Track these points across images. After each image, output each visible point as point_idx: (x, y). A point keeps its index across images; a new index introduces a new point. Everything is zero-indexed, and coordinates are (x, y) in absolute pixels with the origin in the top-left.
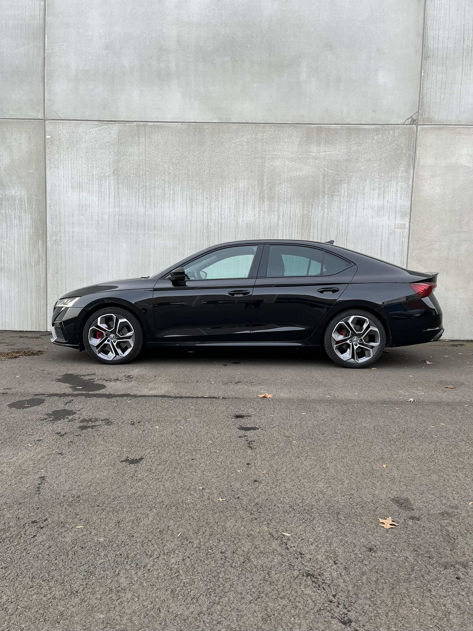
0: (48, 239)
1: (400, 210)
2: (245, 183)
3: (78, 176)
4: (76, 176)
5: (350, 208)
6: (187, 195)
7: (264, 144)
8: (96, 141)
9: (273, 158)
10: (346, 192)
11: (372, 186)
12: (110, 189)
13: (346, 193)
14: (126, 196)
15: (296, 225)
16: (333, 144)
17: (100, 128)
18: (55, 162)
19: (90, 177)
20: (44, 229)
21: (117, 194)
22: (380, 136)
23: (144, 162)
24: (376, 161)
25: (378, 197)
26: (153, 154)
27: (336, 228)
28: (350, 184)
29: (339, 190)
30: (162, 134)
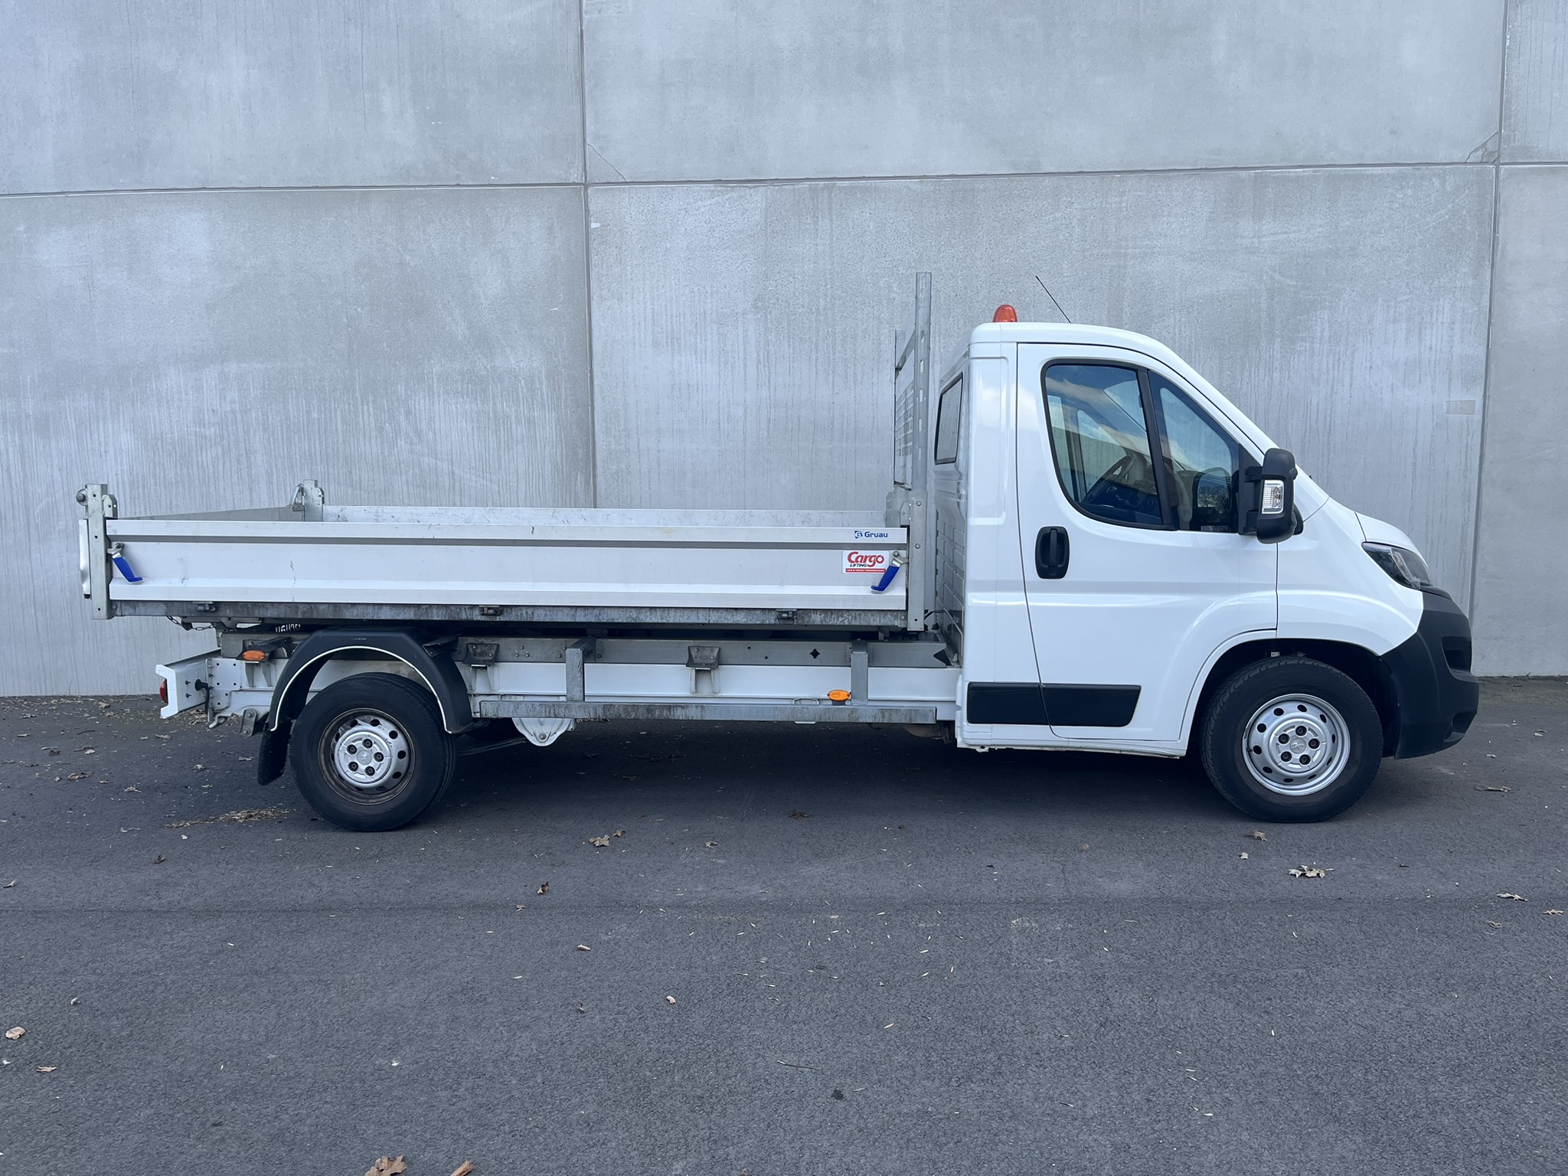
0: (599, 470)
1: (1460, 368)
3: (669, 316)
4: (664, 317)
5: (1336, 367)
7: (1124, 222)
8: (712, 230)
9: (1146, 254)
10: (1327, 329)
11: (1392, 311)
12: (747, 345)
13: (1326, 333)
14: (785, 361)
16: (1294, 215)
17: (720, 200)
18: (613, 286)
19: (698, 317)
20: (588, 446)
21: (764, 355)
22: (1410, 192)
23: (829, 277)
24: (1400, 251)
25: (1406, 339)
26: (850, 257)
27: (1301, 417)
28: (1336, 310)
29: (1309, 326)
30: (873, 208)
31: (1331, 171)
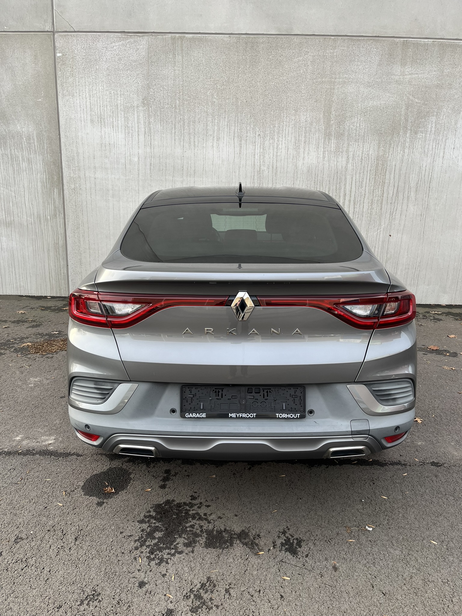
0: (65, 187)
2: (308, 116)
3: (99, 106)
4: (96, 107)
5: (437, 147)
6: (235, 131)
7: (334, 64)
8: (120, 59)
9: (345, 82)
10: (434, 127)
12: (139, 124)
13: (433, 129)
14: (159, 133)
15: (369, 169)
16: (422, 64)
17: (124, 43)
18: (69, 88)
19: (114, 107)
20: (59, 174)
21: (148, 130)
23: (181, 89)
26: (192, 78)
27: (417, 173)
28: (439, 117)
29: (425, 125)
30: (204, 51)
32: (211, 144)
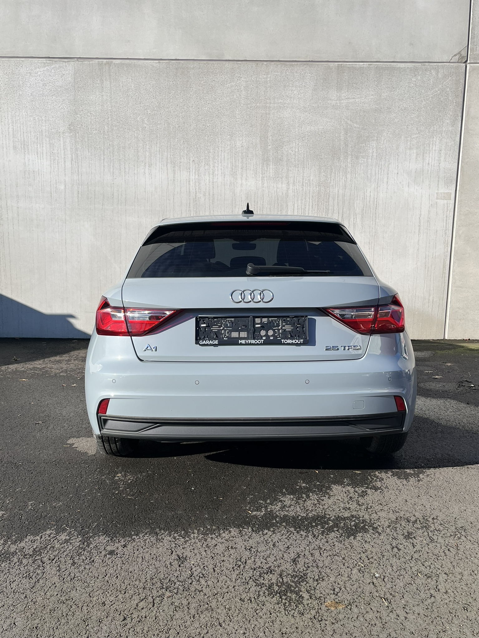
1: (444, 175)
2: (244, 141)
3: (22, 133)
4: (19, 133)
5: (380, 172)
6: (167, 157)
7: (269, 89)
8: (44, 85)
9: (280, 107)
10: (375, 151)
11: (409, 143)
12: (66, 150)
13: (375, 154)
14: (87, 160)
15: (311, 195)
16: (358, 89)
17: (49, 68)
19: (38, 133)
21: (75, 156)
22: (419, 78)
23: (110, 114)
24: (414, 110)
25: (416, 158)
26: (121, 103)
27: (361, 199)
28: (380, 141)
29: (366, 150)
30: (133, 76)
31: (378, 65)
32: (143, 170)
